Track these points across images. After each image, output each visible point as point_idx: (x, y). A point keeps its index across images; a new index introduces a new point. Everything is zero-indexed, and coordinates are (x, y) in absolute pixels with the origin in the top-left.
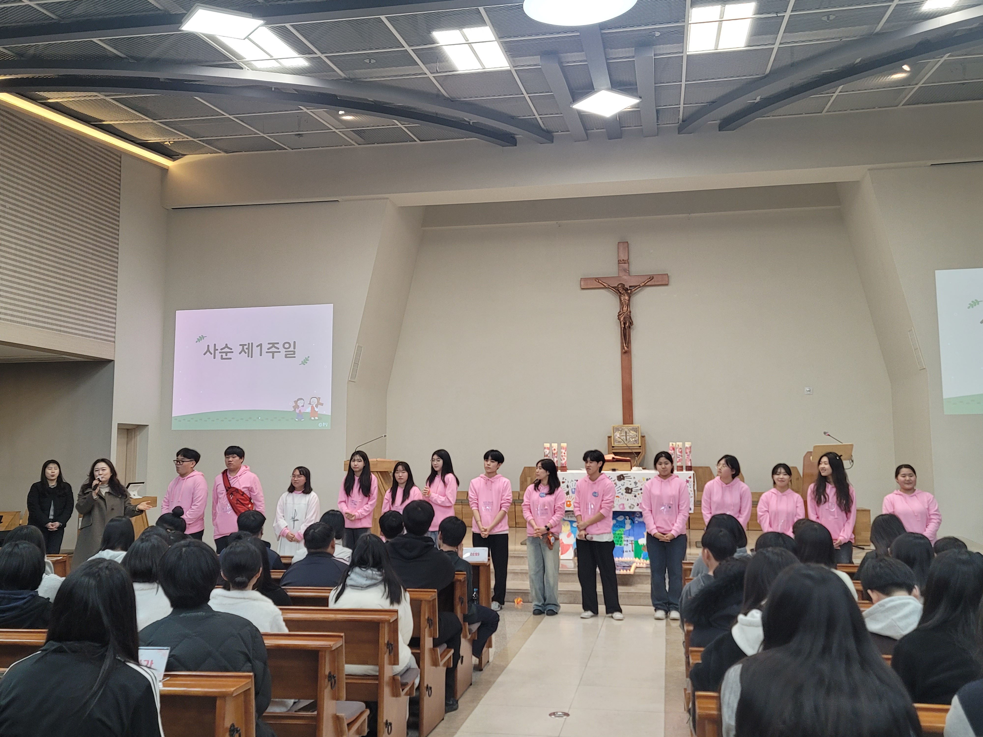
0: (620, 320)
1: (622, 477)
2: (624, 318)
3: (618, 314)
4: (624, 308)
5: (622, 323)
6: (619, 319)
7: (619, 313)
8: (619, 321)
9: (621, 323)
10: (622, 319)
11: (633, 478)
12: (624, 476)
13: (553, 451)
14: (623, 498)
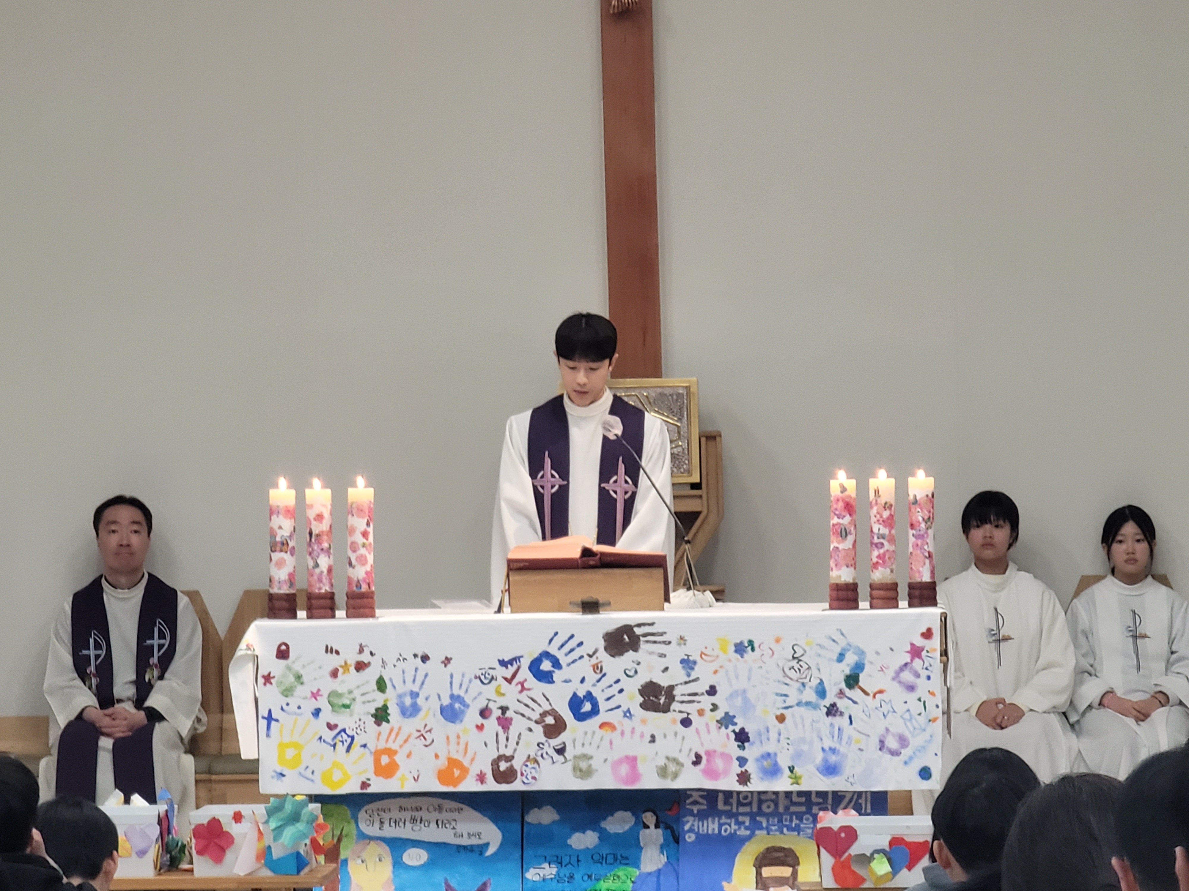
1: (626, 638)
11: (674, 640)
12: (638, 631)
13: (314, 523)
14: (633, 731)
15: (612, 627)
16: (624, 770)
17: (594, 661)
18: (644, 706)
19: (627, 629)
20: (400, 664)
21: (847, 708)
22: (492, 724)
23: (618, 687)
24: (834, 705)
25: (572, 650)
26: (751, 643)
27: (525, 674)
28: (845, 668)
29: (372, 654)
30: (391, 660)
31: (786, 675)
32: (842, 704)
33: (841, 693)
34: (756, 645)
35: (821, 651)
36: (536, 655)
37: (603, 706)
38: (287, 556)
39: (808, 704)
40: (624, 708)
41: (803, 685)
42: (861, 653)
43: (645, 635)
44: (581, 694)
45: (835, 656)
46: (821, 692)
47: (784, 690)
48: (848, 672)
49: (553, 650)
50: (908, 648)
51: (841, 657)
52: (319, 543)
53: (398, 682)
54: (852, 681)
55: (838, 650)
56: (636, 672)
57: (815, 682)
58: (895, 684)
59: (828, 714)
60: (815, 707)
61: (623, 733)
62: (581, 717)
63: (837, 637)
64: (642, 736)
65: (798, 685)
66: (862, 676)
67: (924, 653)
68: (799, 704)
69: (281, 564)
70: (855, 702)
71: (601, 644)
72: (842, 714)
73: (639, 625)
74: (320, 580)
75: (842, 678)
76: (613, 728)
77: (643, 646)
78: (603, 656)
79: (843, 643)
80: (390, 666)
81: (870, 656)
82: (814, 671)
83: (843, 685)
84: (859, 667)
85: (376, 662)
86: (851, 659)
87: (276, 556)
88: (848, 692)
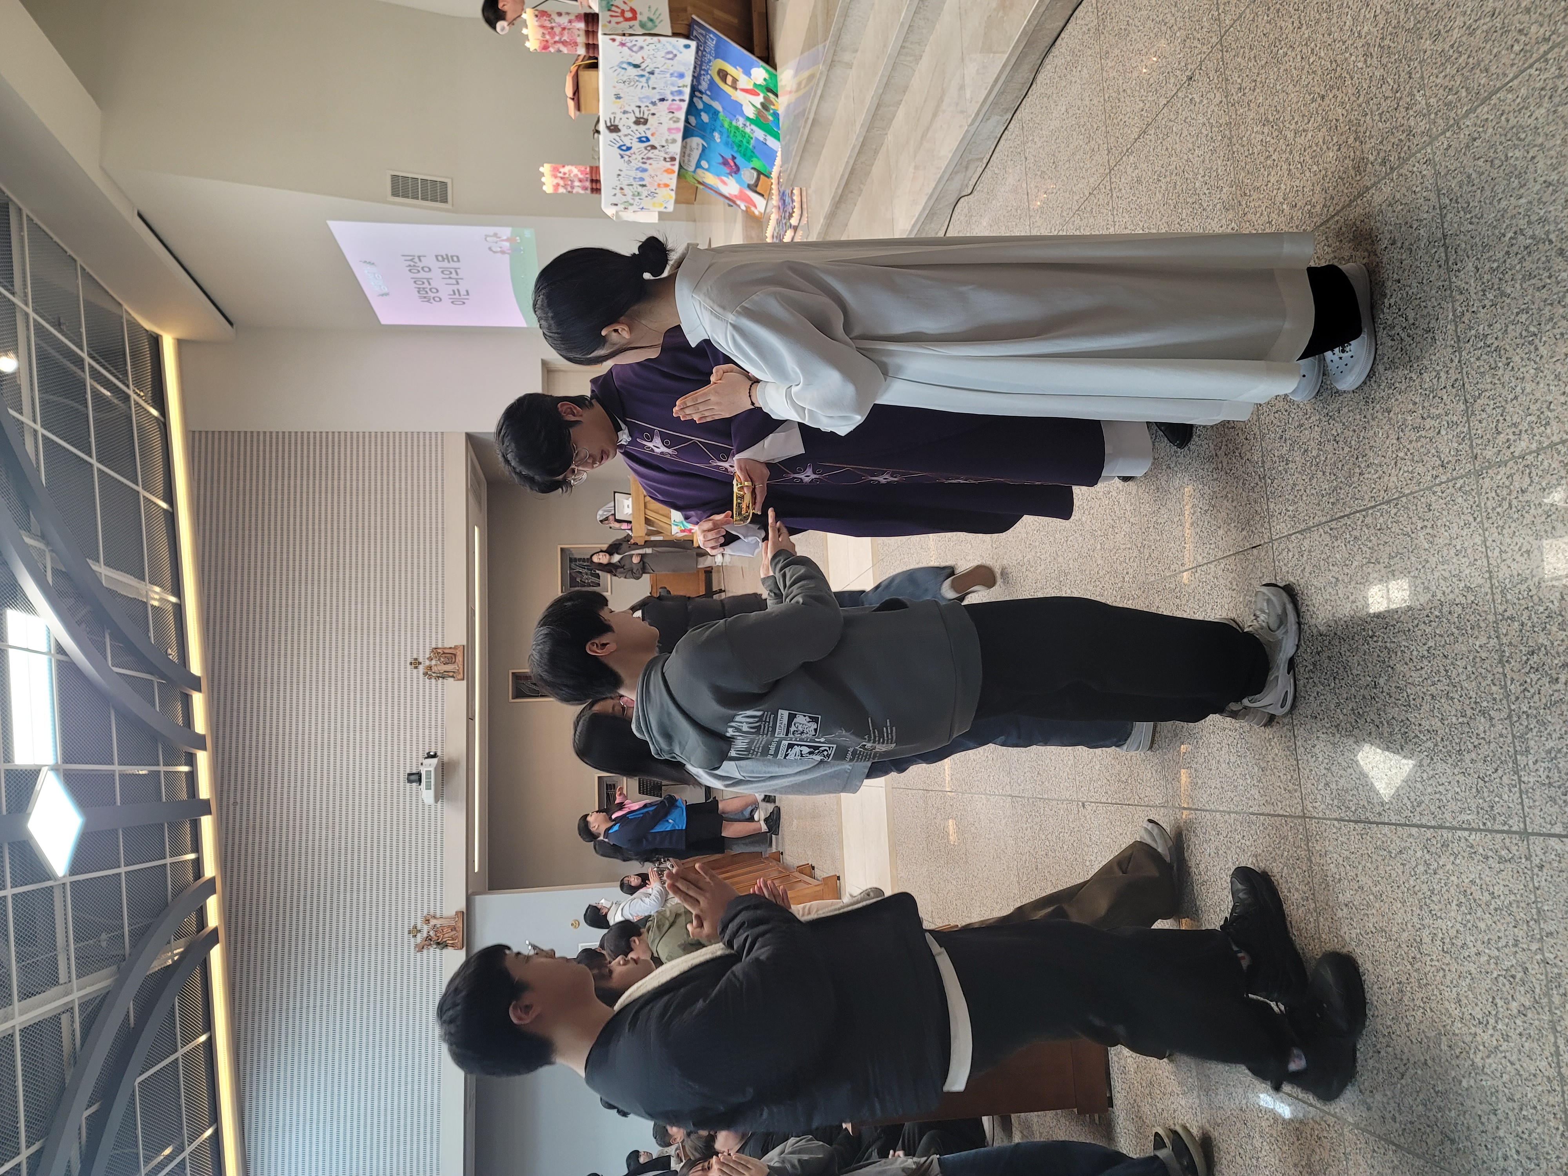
12: (609, 124)
16: (673, 131)
17: (622, 136)
18: (644, 125)
21: (650, 68)
22: (649, 162)
23: (635, 131)
24: (648, 72)
26: (616, 95)
27: (628, 153)
29: (617, 185)
31: (633, 86)
33: (642, 70)
34: (618, 94)
35: (620, 74)
38: (574, 191)
39: (647, 80)
40: (645, 130)
41: (638, 81)
42: (622, 62)
43: (611, 122)
44: (637, 140)
45: (624, 70)
47: (640, 86)
48: (632, 67)
50: (620, 47)
54: (636, 66)
55: (619, 69)
56: (628, 126)
57: (637, 77)
58: (639, 53)
59: (652, 74)
60: (649, 78)
61: (657, 130)
62: (648, 140)
63: (612, 69)
64: (658, 126)
65: (638, 83)
66: (635, 63)
67: (623, 42)
68: (647, 83)
70: (648, 66)
71: (615, 134)
72: (653, 70)
75: (636, 69)
76: (654, 131)
77: (617, 123)
78: (620, 134)
79: (614, 67)
81: (624, 60)
82: (631, 77)
83: (639, 69)
84: (629, 64)
86: (625, 66)
87: (574, 194)
88: (642, 68)
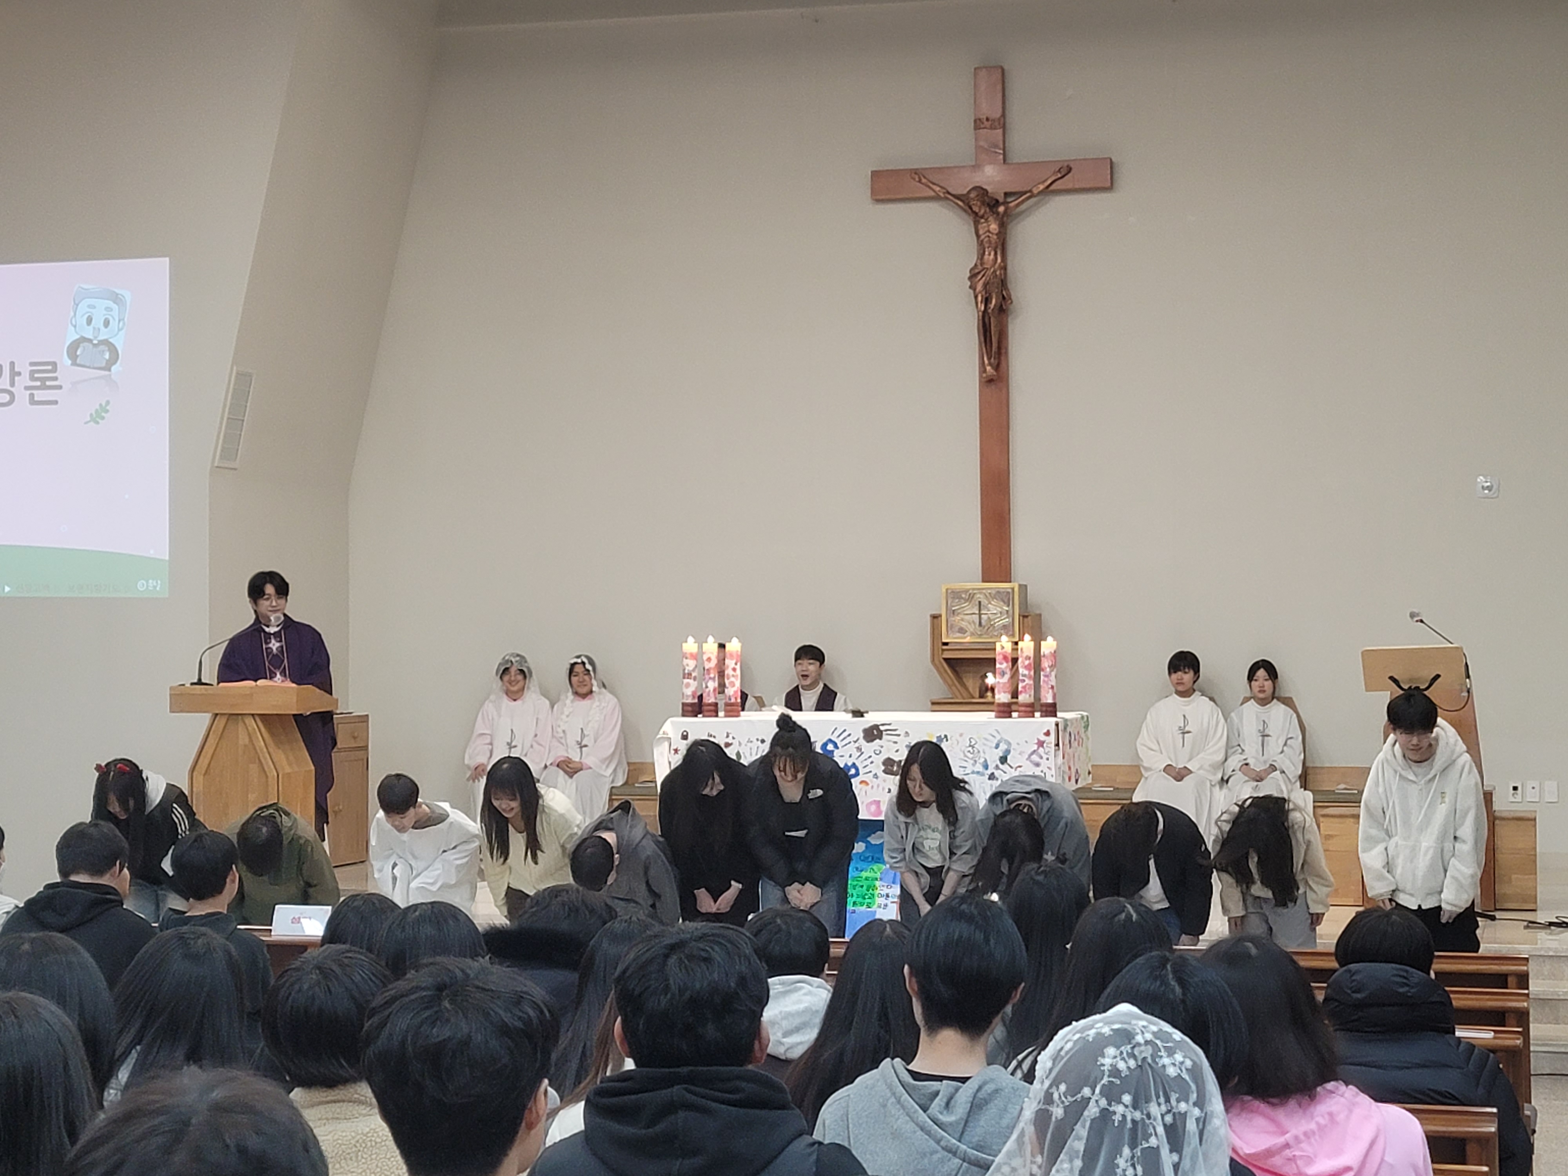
0: (975, 290)
1: (875, 732)
2: (985, 285)
3: (968, 275)
4: (986, 257)
5: (980, 298)
6: (973, 287)
7: (971, 270)
8: (971, 291)
9: (976, 297)
10: (979, 287)
11: (903, 734)
12: (882, 728)
13: (706, 663)
14: (878, 786)
15: (867, 726)
16: (873, 808)
17: (857, 745)
18: (885, 772)
19: (876, 727)
20: (749, 744)
21: (1000, 775)
23: (870, 760)
24: (993, 774)
25: (844, 738)
26: (946, 736)
28: (1000, 753)
29: (733, 738)
30: (744, 742)
31: (966, 756)
32: (997, 773)
33: (997, 767)
34: (949, 737)
35: (986, 742)
36: (825, 740)
37: (861, 771)
38: (691, 681)
39: (978, 773)
40: (873, 773)
41: (975, 761)
42: (1009, 744)
43: (886, 730)
44: (850, 764)
45: (994, 745)
46: (986, 767)
47: (965, 764)
48: (1001, 755)
49: (833, 739)
50: (1036, 741)
51: (997, 747)
52: (709, 674)
53: (748, 755)
54: (1004, 760)
55: (996, 741)
56: (880, 752)
57: (982, 760)
58: (1028, 762)
59: (989, 779)
60: (983, 775)
61: (872, 787)
63: (995, 734)
64: (883, 789)
65: (972, 762)
66: (1009, 757)
67: (1045, 745)
68: (973, 772)
69: (688, 685)
70: (1005, 773)
71: (862, 735)
72: (997, 779)
73: (883, 725)
74: (709, 695)
75: (997, 758)
76: (867, 784)
77: (884, 737)
78: (862, 742)
79: (998, 737)
80: (743, 745)
81: (1014, 746)
82: (982, 754)
83: (998, 762)
84: (1008, 752)
85: (736, 742)
86: (1003, 747)
87: (686, 681)
88: (1001, 766)
